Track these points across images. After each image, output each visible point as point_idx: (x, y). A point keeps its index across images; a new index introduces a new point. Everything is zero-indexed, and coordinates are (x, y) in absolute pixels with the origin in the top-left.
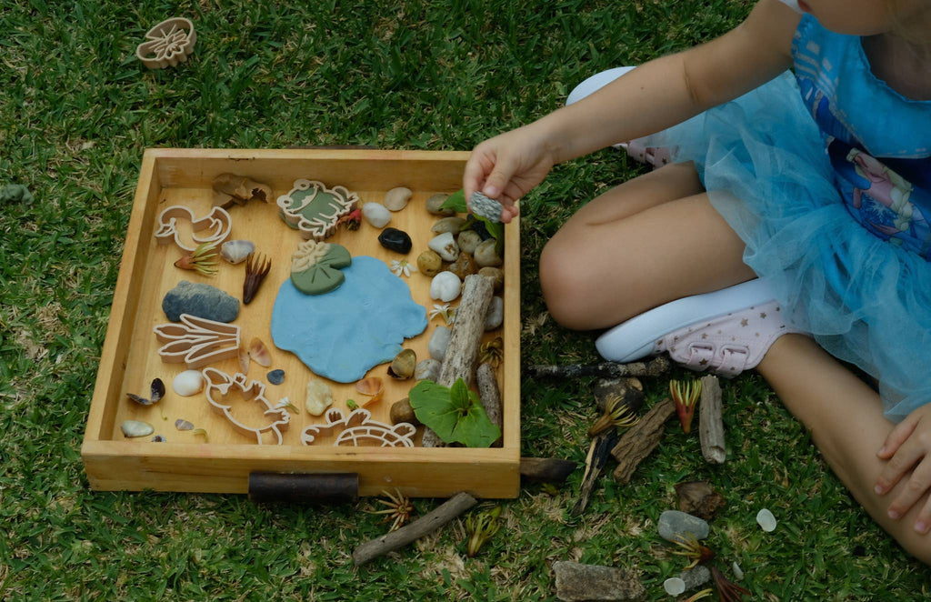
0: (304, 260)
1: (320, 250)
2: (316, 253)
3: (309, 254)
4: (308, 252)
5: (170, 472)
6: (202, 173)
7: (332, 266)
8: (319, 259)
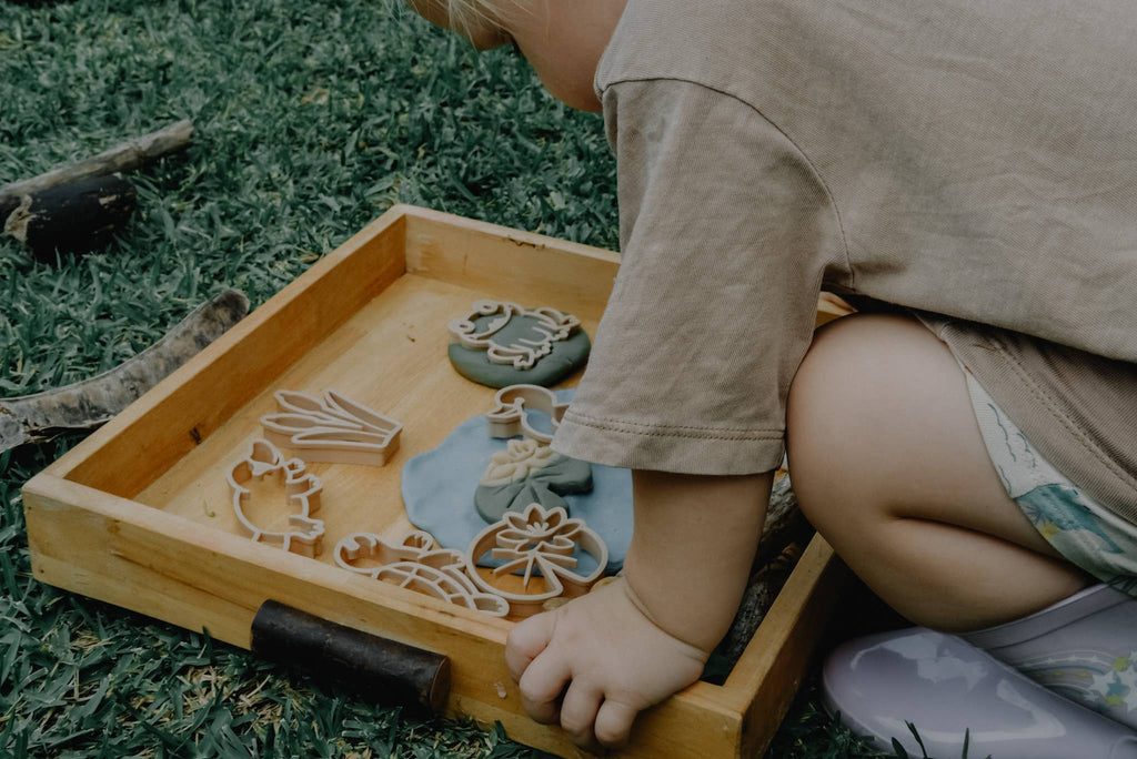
0: (509, 467)
1: (541, 457)
2: (531, 461)
3: (522, 460)
4: (519, 456)
5: (151, 568)
6: (466, 258)
7: (552, 487)
8: (533, 471)
